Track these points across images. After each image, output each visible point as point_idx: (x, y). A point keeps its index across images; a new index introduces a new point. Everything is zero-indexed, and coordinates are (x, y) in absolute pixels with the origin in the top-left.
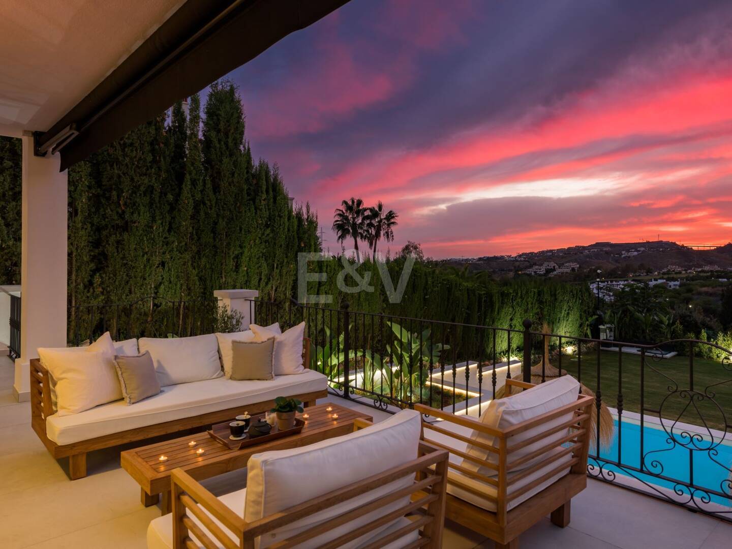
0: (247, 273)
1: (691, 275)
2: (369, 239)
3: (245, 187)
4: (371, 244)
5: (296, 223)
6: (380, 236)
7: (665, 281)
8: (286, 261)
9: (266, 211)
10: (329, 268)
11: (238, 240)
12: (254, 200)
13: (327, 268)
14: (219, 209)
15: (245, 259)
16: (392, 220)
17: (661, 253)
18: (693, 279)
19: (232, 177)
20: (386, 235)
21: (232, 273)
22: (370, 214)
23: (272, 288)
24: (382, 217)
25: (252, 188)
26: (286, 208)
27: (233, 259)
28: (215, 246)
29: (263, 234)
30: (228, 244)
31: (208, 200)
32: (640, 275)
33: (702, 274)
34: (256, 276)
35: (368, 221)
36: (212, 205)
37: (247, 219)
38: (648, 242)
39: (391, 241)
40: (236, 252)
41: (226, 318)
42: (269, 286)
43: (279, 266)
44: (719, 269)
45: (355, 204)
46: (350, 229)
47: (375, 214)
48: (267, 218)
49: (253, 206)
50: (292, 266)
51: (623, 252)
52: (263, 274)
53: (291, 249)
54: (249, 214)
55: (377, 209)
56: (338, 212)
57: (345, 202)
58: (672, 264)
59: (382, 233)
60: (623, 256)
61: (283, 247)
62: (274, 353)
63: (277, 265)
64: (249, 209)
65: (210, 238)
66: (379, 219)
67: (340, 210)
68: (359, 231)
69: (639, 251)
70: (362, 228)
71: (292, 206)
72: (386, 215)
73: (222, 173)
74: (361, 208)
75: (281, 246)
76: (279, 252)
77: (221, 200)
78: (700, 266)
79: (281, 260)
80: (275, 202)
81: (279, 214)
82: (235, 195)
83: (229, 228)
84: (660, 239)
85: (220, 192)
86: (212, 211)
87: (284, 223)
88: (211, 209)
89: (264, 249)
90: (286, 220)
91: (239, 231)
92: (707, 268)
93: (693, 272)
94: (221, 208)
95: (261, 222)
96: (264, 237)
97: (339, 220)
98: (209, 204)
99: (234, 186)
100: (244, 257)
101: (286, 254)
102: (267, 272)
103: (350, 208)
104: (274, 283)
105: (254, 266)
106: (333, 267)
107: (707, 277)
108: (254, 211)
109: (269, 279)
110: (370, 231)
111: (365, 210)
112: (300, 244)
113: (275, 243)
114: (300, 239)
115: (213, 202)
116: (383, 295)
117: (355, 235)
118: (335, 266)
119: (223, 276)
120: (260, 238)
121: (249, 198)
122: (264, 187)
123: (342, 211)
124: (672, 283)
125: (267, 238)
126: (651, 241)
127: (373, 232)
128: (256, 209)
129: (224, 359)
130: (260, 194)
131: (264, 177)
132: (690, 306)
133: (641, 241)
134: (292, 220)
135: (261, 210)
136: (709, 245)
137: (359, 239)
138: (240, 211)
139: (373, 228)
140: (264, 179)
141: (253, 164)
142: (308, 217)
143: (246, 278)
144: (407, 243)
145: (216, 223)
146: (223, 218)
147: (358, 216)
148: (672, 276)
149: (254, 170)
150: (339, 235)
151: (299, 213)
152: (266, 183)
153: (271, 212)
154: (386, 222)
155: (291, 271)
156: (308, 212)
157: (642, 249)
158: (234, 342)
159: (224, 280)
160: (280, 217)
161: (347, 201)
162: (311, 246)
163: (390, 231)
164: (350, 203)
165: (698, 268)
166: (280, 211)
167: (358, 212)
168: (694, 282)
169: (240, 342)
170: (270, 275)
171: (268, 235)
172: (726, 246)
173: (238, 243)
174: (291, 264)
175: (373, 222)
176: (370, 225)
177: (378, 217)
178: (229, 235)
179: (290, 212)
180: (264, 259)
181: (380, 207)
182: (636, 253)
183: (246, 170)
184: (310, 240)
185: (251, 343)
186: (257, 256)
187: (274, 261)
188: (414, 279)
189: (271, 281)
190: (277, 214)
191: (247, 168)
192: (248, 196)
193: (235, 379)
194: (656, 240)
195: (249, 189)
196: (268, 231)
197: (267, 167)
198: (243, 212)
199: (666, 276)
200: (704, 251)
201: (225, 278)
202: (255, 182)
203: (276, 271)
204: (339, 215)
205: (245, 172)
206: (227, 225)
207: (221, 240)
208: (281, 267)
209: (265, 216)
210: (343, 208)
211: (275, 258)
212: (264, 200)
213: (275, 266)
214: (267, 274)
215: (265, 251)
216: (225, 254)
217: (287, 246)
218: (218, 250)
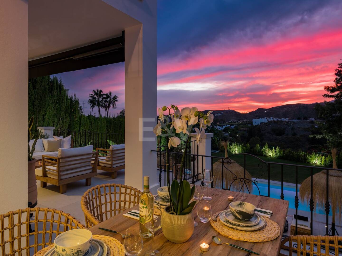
0: (48, 122)
1: (239, 123)
2: (105, 107)
3: (47, 87)
4: (106, 110)
5: (69, 101)
6: (110, 106)
7: (229, 125)
8: (65, 117)
9: (56, 97)
10: (84, 120)
11: (44, 109)
12: (51, 92)
13: (83, 120)
14: (36, 96)
15: (47, 116)
16: (116, 100)
17: (229, 114)
18: (240, 125)
19: (41, 83)
20: (113, 106)
21: (41, 122)
22: (106, 96)
23: (59, 127)
24: (111, 98)
25: (50, 87)
26: (65, 96)
27: (42, 116)
28: (33, 111)
29: (55, 106)
30: (40, 110)
31: (30, 92)
32: (221, 123)
33: (243, 123)
34: (52, 123)
35: (105, 100)
36: (32, 94)
37: (48, 100)
38: (225, 110)
39: (115, 109)
40: (43, 113)
41: (43, 136)
42: (58, 127)
43: (62, 119)
44: (249, 121)
45: (99, 92)
46: (96, 103)
47: (108, 96)
48: (57, 100)
49: (51, 95)
50: (68, 119)
51: (215, 114)
52: (55, 122)
53: (67, 112)
54: (49, 98)
55: (109, 94)
56: (91, 95)
57: (94, 91)
58: (233, 119)
59: (111, 105)
60: (216, 115)
61: (64, 111)
62: (61, 144)
63: (61, 119)
64: (49, 96)
65: (31, 107)
66: (110, 99)
67: (91, 94)
68: (101, 104)
69: (221, 114)
70: (102, 103)
71: (68, 95)
72: (113, 97)
73: (37, 81)
74: (101, 94)
75: (63, 111)
76: (62, 114)
77: (36, 92)
78: (243, 120)
79: (63, 117)
80: (60, 93)
81: (62, 98)
82: (43, 90)
83: (40, 104)
84: (229, 109)
85: (36, 89)
86: (32, 97)
87: (64, 102)
88: (32, 96)
89: (55, 112)
90: (65, 100)
91: (44, 105)
92: (245, 120)
93: (240, 122)
94: (36, 95)
95: (54, 101)
96: (55, 107)
97: (91, 99)
98: (31, 94)
99: (42, 86)
100: (46, 115)
101: (65, 114)
102: (57, 121)
103: (96, 94)
104: (60, 126)
105: (51, 119)
106: (86, 119)
107: (245, 124)
108: (51, 97)
109: (58, 124)
110: (106, 104)
111: (103, 95)
112: (71, 110)
113: (60, 110)
114: (71, 108)
115: (33, 93)
116: (107, 130)
117: (99, 106)
118: (87, 118)
119: (37, 123)
120: (54, 108)
121: (49, 91)
122: (56, 87)
123: (93, 95)
124: (232, 127)
125: (57, 108)
126: (226, 110)
127: (107, 104)
128: (52, 96)
129: (45, 146)
130: (54, 90)
131: (56, 83)
132: (237, 135)
133: (222, 110)
134: (68, 100)
135: (54, 96)
136: (246, 111)
137: (100, 108)
138: (45, 96)
139: (107, 103)
140: (56, 84)
141: (50, 77)
142: (75, 99)
143: (47, 124)
144: (122, 110)
145: (34, 101)
146: (37, 99)
147: (100, 97)
148: (232, 124)
149: (51, 80)
150: (91, 105)
151: (71, 98)
152: (57, 85)
153: (59, 97)
154: (113, 100)
155: (67, 121)
156: (75, 97)
157: (222, 113)
158: (48, 141)
159: (38, 124)
160: (63, 99)
161: (95, 90)
162: (76, 111)
163: (115, 104)
164: (96, 91)
165: (242, 120)
166: (63, 97)
167: (100, 96)
168: (239, 126)
169: (50, 141)
170: (58, 123)
171: (57, 106)
172: (252, 112)
173: (44, 110)
174: (68, 118)
175: (107, 100)
176: (106, 101)
177: (109, 98)
178: (40, 106)
179: (67, 97)
180: (55, 116)
181: (110, 93)
182: (220, 115)
183: (47, 80)
184: (76, 109)
185: (54, 141)
186: (52, 115)
187: (60, 117)
188: (120, 124)
189: (59, 125)
190: (61, 98)
191: (48, 79)
192: (48, 90)
193: (49, 151)
194: (227, 109)
195: (49, 88)
196: (57, 105)
197: (57, 79)
198: (46, 97)
199: (230, 124)
200: (244, 114)
201: (38, 123)
202: (51, 85)
203: (61, 121)
204: (91, 96)
205: (47, 81)
206: (39, 102)
207: (36, 108)
208: (63, 119)
209: (56, 99)
210: (93, 93)
211: (60, 115)
212: (56, 92)
213: (60, 119)
214: (57, 122)
215: (56, 113)
216: (38, 114)
217: (66, 111)
218: (35, 112)
